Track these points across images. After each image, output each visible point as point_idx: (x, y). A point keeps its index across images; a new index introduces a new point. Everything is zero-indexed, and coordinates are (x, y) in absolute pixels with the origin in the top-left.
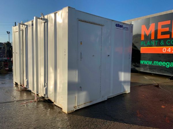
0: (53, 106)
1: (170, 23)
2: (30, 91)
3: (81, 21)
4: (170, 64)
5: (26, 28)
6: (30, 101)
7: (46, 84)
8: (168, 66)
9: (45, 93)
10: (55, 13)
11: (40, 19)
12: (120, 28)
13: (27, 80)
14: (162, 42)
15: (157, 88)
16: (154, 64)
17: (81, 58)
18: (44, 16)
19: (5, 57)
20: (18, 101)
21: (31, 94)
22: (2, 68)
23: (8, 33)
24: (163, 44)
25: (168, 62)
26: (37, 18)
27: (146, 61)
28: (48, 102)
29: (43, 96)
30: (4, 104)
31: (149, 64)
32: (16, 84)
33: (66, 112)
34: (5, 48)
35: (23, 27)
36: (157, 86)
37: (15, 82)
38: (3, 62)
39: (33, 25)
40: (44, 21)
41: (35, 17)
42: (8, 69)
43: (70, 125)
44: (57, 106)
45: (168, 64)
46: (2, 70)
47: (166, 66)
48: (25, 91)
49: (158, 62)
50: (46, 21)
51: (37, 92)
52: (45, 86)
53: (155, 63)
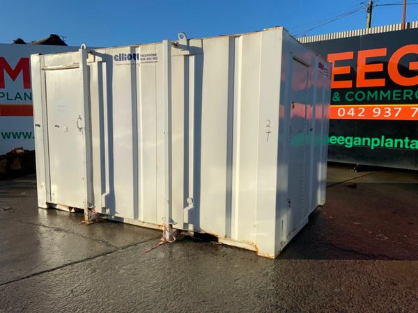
1: (352, 58)
4: (354, 140)
5: (101, 63)
7: (189, 201)
8: (349, 145)
9: (186, 221)
13: (107, 193)
18: (189, 41)
24: (338, 99)
25: (350, 136)
26: (171, 44)
29: (181, 228)
33: (273, 256)
36: (354, 186)
37: (46, 203)
40: (186, 53)
45: (349, 141)
47: (345, 144)
52: (186, 205)
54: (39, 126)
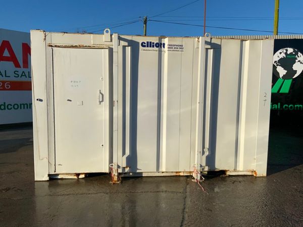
7: (205, 150)
13: (126, 156)
33: (266, 175)
37: (49, 175)
52: (203, 153)
54: (41, 100)
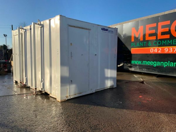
0: (49, 97)
1: (156, 26)
2: (29, 88)
3: (71, 26)
4: (157, 63)
5: (25, 32)
6: (29, 94)
7: (43, 80)
8: (155, 65)
9: (42, 88)
10: (49, 20)
11: (37, 24)
12: (105, 31)
13: (26, 77)
14: (149, 43)
15: (141, 84)
16: (143, 64)
17: (71, 57)
18: (40, 22)
19: (2, 60)
20: (19, 94)
21: (30, 90)
22: (1, 69)
23: (5, 36)
24: (150, 45)
25: (155, 61)
26: (35, 24)
27: (136, 61)
28: (45, 95)
29: (41, 90)
30: (7, 97)
31: (139, 63)
32: (16, 82)
33: (60, 101)
34: (2, 51)
35: (22, 31)
36: (142, 82)
37: (15, 81)
38: (2, 64)
39: (31, 29)
40: (41, 26)
41: (33, 23)
42: (7, 70)
43: (62, 109)
44: (52, 97)
45: (155, 63)
46: (2, 71)
47: (153, 65)
48: (24, 87)
49: (146, 62)
50: (42, 26)
51: (36, 86)
52: (42, 81)
53: (144, 62)
